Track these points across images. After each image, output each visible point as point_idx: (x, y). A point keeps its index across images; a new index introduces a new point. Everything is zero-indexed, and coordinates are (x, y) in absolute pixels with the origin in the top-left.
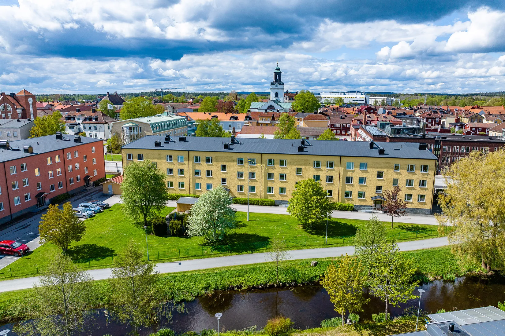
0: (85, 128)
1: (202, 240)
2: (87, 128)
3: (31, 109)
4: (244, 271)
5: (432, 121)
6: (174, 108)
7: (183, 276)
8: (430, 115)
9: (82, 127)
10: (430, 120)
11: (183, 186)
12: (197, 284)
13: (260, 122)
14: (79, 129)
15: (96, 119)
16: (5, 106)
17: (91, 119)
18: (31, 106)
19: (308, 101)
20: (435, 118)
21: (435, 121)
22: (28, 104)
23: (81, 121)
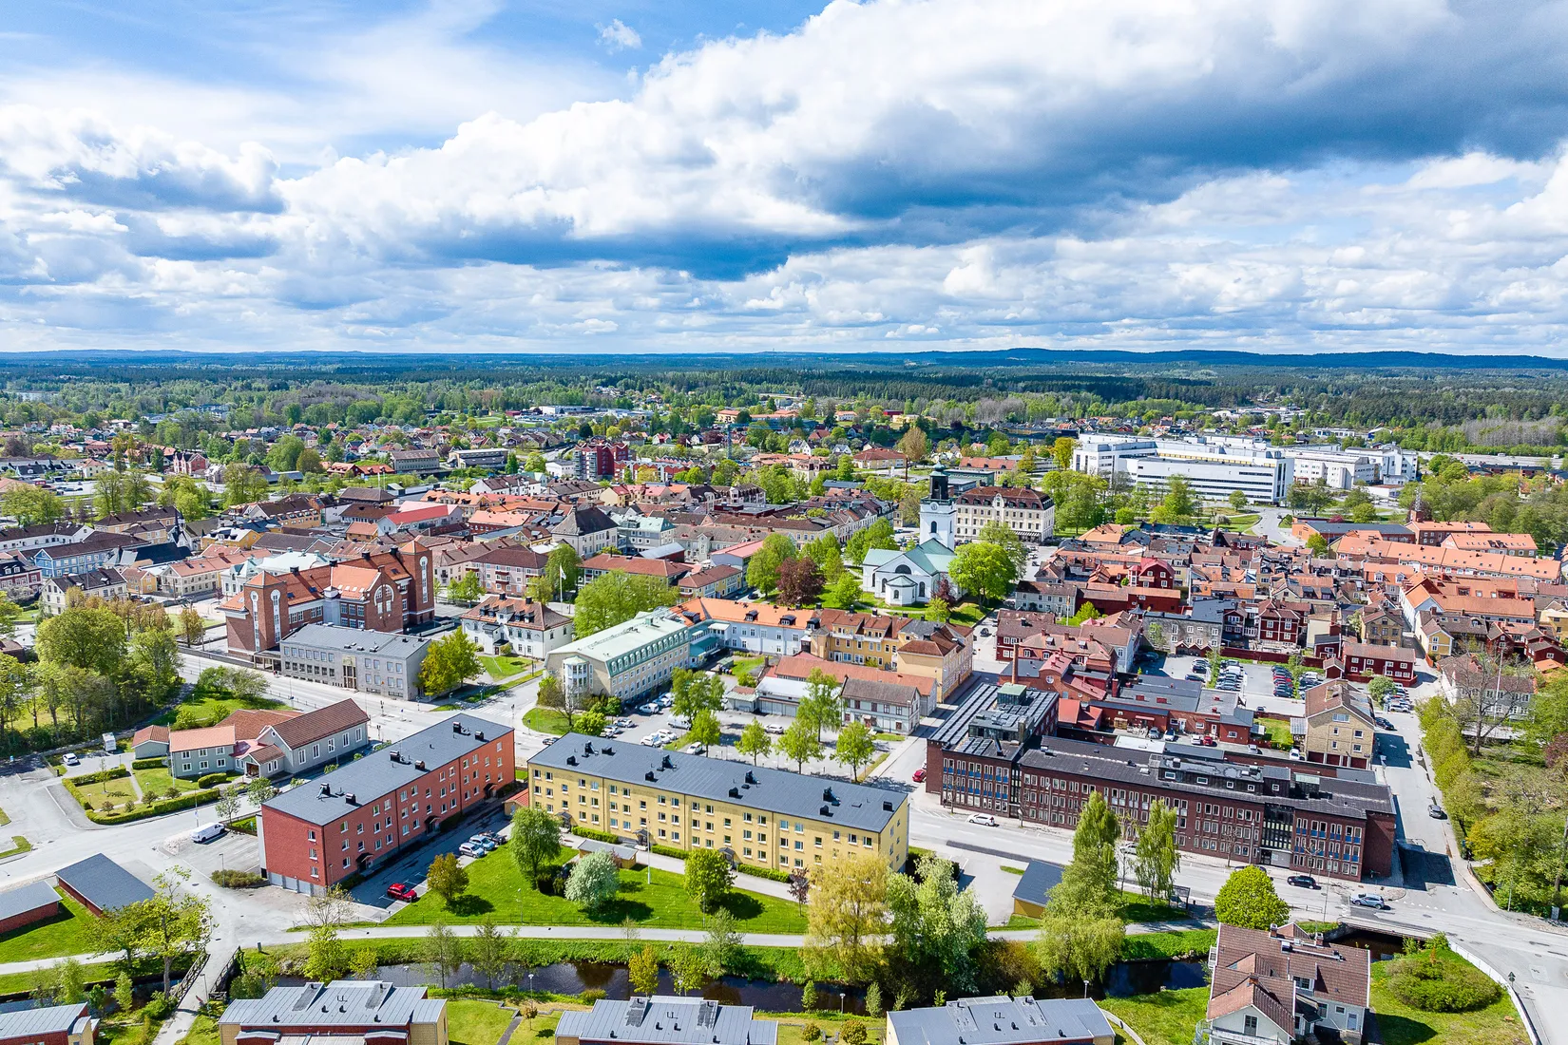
0: (511, 633)
1: (578, 905)
2: (515, 633)
3: (424, 577)
4: (601, 945)
5: (1276, 624)
6: (712, 539)
7: (545, 943)
8: (1271, 610)
9: (506, 630)
10: (1270, 624)
11: (597, 819)
12: (556, 952)
13: (834, 635)
14: (502, 634)
15: (531, 619)
16: (383, 589)
17: (522, 618)
18: (424, 572)
19: (981, 563)
20: (1283, 619)
21: (1283, 625)
22: (418, 569)
23: (505, 621)
